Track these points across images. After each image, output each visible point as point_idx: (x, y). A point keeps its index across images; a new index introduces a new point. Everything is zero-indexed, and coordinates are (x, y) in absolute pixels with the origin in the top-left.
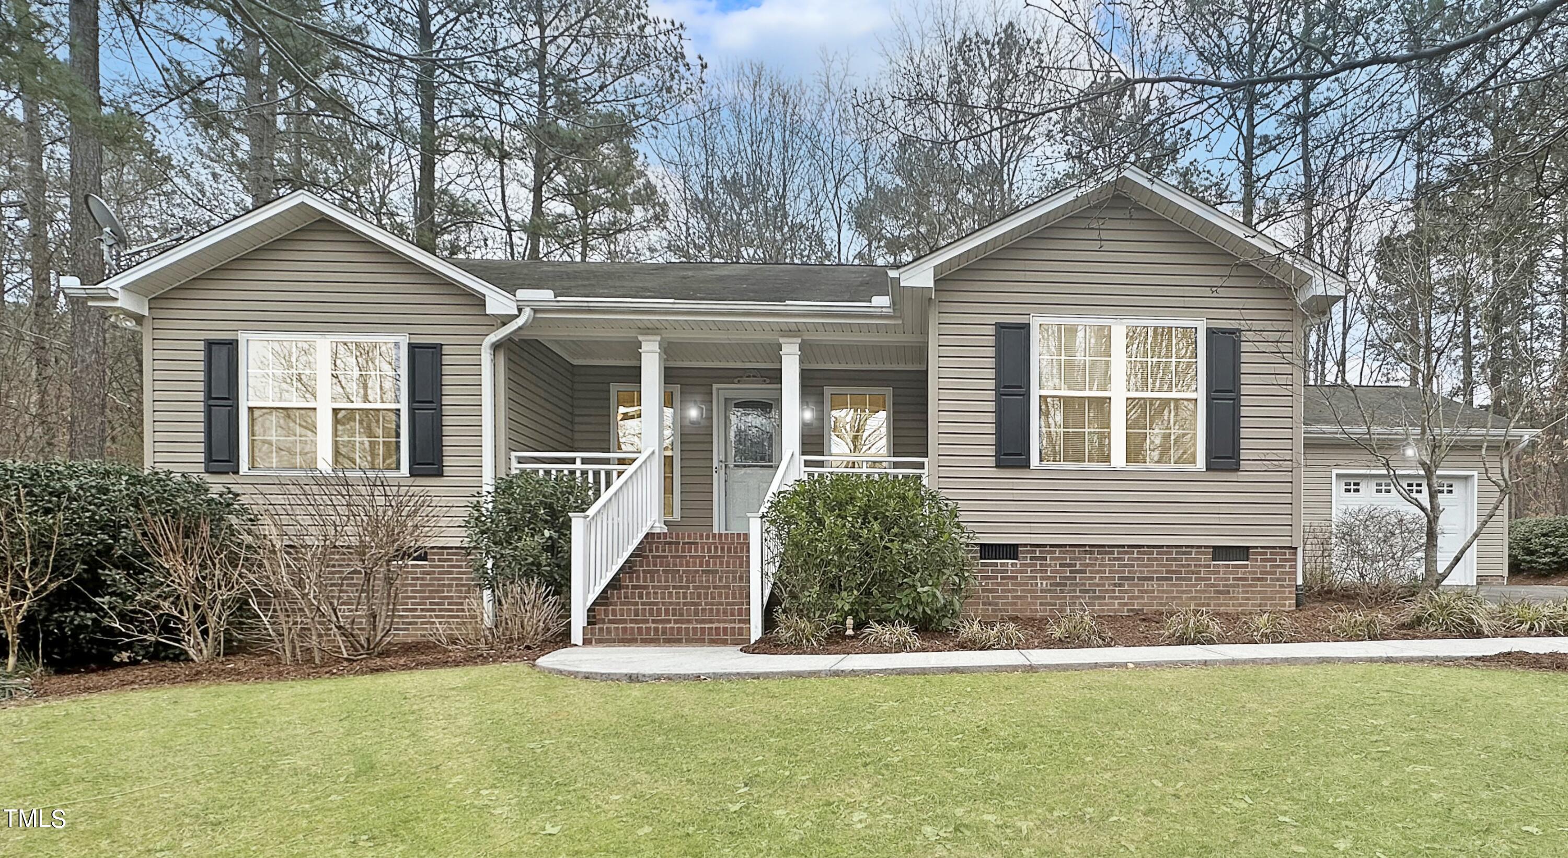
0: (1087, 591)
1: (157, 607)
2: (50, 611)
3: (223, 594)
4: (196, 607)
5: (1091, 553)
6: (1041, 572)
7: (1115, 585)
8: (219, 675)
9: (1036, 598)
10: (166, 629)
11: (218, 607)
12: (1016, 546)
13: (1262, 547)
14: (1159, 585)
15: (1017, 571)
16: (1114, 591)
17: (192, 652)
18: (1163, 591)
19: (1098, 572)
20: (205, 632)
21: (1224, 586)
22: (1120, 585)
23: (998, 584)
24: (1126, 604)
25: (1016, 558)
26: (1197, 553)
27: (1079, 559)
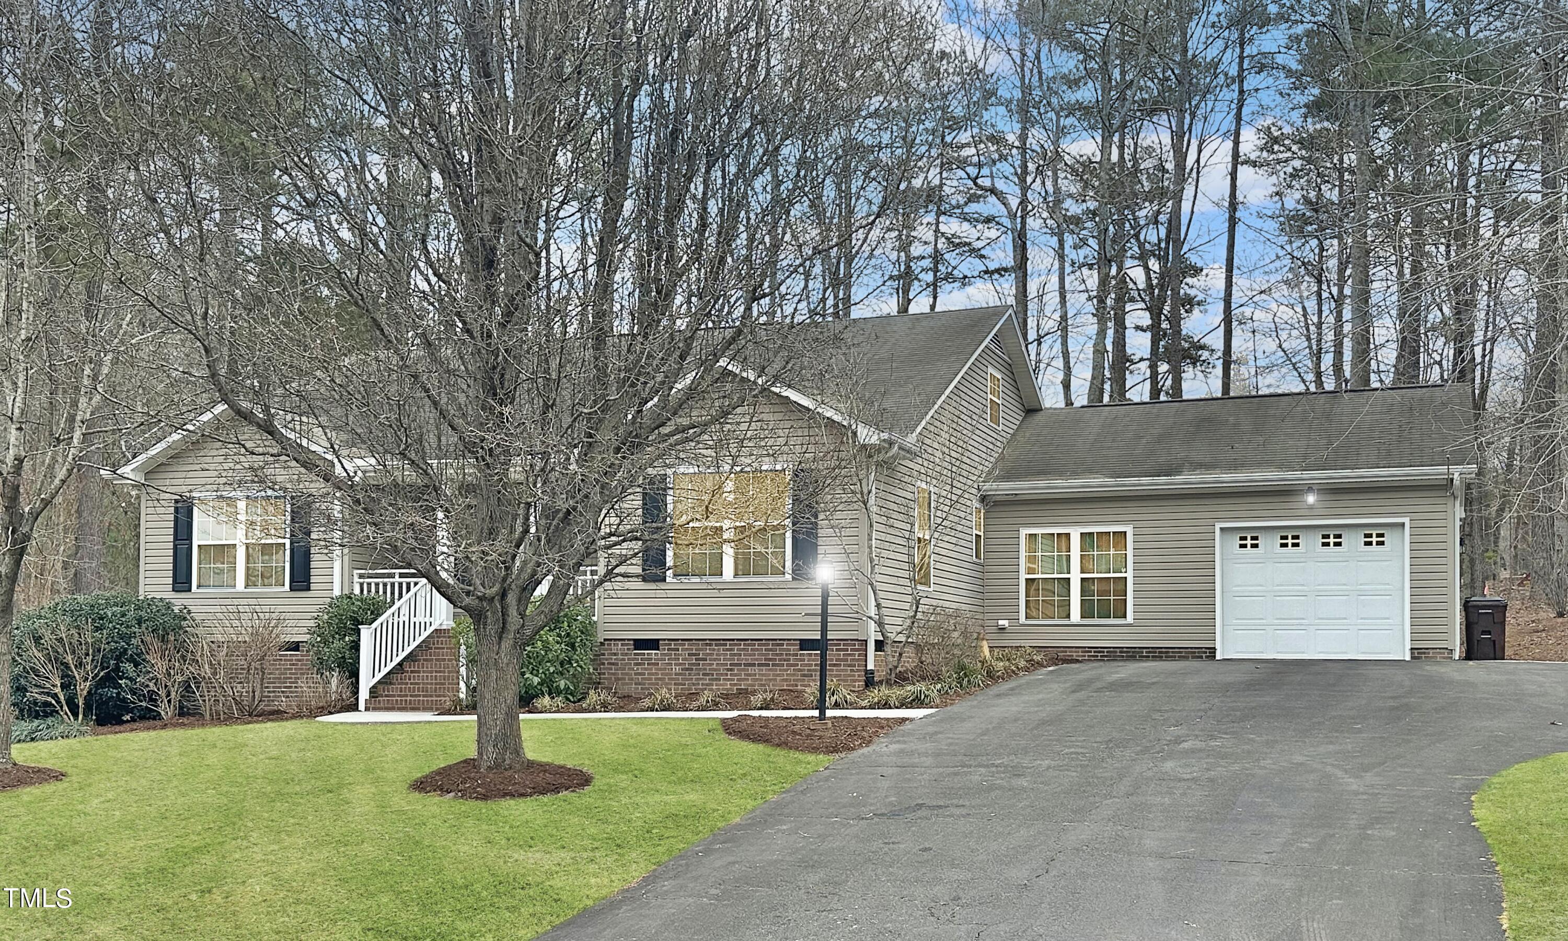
0: (708, 675)
1: (148, 686)
2: (97, 689)
3: (179, 678)
4: (166, 686)
5: (710, 645)
6: (675, 659)
7: (728, 670)
8: (175, 725)
10: (151, 700)
11: (176, 686)
12: (658, 640)
13: (837, 640)
14: (759, 670)
15: (658, 659)
16: (727, 675)
17: (163, 713)
18: (763, 675)
19: (715, 660)
20: (169, 701)
21: (809, 670)
22: (731, 670)
23: (646, 669)
24: (735, 684)
25: (658, 649)
26: (787, 645)
27: (702, 650)
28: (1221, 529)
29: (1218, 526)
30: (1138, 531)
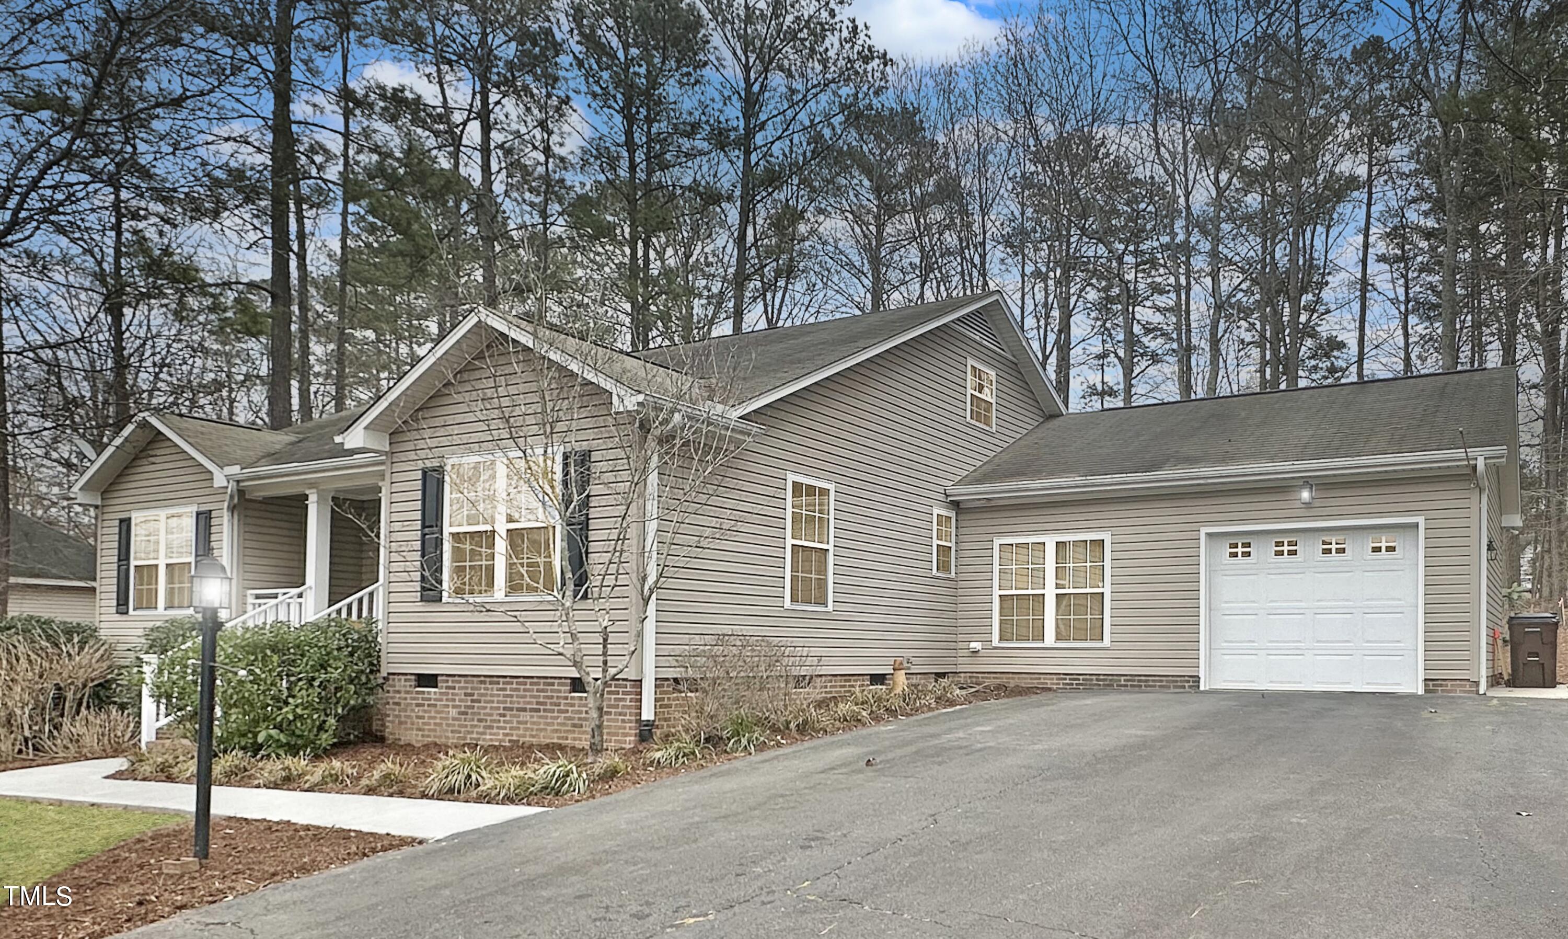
0: (482, 720)
5: (485, 682)
6: (452, 700)
9: (448, 725)
12: (436, 676)
14: (532, 717)
15: (436, 699)
16: (500, 721)
18: (534, 723)
19: (489, 702)
21: (579, 719)
22: (504, 716)
23: (425, 711)
25: (436, 687)
26: (559, 684)
27: (477, 689)
28: (1209, 535)
29: (1204, 531)
30: (1118, 539)
